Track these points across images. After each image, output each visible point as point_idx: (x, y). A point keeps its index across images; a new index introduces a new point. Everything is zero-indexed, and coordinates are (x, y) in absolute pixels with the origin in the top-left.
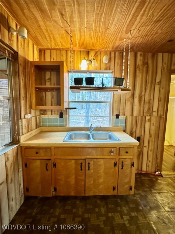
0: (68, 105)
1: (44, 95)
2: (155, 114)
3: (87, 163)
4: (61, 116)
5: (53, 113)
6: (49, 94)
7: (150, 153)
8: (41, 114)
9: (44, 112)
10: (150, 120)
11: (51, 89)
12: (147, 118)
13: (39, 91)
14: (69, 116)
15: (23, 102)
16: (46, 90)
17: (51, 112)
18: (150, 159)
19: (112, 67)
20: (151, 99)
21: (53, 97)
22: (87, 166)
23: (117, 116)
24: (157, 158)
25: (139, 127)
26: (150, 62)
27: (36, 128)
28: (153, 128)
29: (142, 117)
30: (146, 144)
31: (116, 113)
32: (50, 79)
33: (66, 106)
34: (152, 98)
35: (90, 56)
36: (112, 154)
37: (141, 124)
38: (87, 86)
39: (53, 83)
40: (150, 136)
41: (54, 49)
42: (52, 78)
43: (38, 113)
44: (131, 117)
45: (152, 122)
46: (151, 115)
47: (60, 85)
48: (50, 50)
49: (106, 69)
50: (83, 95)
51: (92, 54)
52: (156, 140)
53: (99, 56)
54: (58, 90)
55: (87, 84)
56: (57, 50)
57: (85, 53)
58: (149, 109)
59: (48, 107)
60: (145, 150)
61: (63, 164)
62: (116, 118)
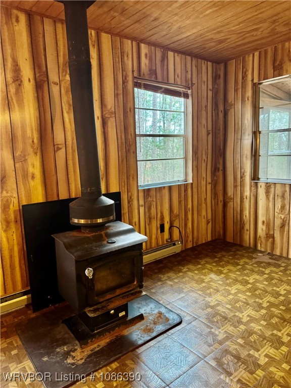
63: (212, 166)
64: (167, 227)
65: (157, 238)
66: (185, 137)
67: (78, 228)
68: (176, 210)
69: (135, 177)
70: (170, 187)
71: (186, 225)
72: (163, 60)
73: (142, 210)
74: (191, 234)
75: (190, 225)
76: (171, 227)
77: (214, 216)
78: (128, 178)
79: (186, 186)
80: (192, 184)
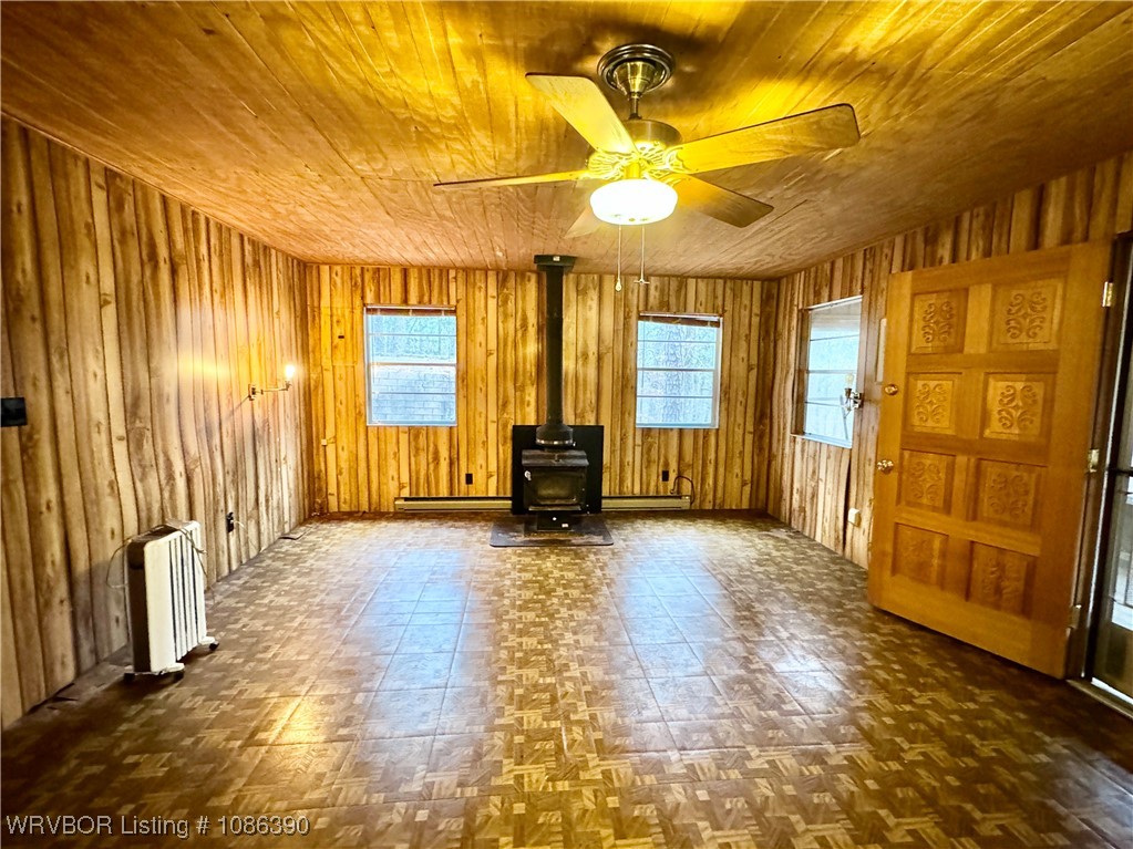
63: (755, 410)
64: (673, 476)
65: (657, 486)
66: (715, 372)
67: (541, 447)
68: (688, 457)
69: (632, 413)
70: (681, 431)
71: (703, 480)
72: (679, 291)
73: (638, 450)
74: (712, 493)
75: (710, 481)
76: (680, 477)
77: (755, 476)
78: (623, 413)
79: (706, 432)
80: (717, 430)
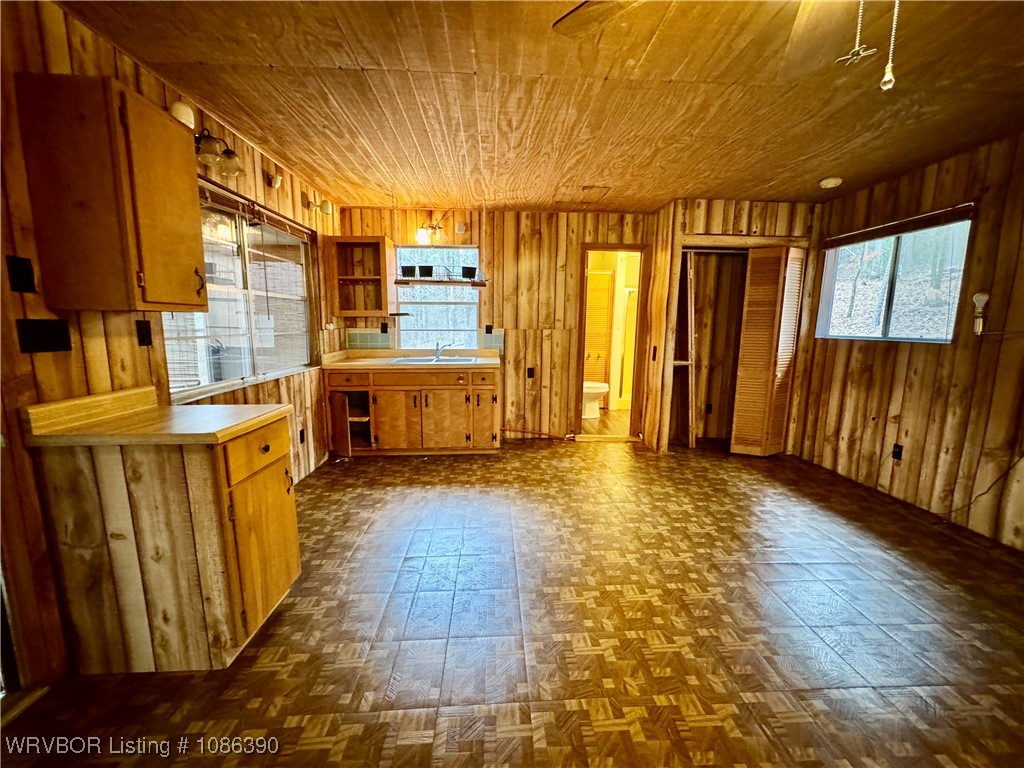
0: (398, 308)
1: (352, 292)
2: (559, 325)
3: (423, 396)
4: (384, 329)
5: (369, 323)
6: (360, 289)
7: (556, 399)
8: (347, 326)
9: (351, 322)
10: (550, 336)
11: (365, 282)
12: (546, 332)
13: (345, 284)
14: (399, 330)
15: (323, 303)
16: (356, 282)
17: (366, 322)
18: (556, 410)
19: (476, 238)
20: (550, 298)
21: (368, 296)
22: (423, 400)
23: (489, 330)
24: (568, 410)
25: (530, 350)
26: (544, 230)
27: (341, 349)
28: (558, 351)
29: (535, 331)
30: (546, 382)
31: (486, 322)
32: (362, 262)
33: (392, 309)
34: (553, 296)
35: (434, 219)
36: (461, 382)
37: (535, 345)
38: (423, 278)
39: (367, 271)
40: (553, 367)
41: (368, 208)
42: (366, 260)
43: (342, 324)
44: (514, 331)
45: (555, 340)
46: (553, 327)
47: (379, 275)
48: (361, 208)
49: (464, 243)
50: (419, 291)
51: (437, 216)
52: (565, 374)
53: (451, 219)
54: (378, 284)
55: (421, 276)
56: (372, 209)
57: (424, 214)
58: (548, 316)
59: (359, 312)
60: (545, 393)
61: (386, 398)
62: (487, 333)
